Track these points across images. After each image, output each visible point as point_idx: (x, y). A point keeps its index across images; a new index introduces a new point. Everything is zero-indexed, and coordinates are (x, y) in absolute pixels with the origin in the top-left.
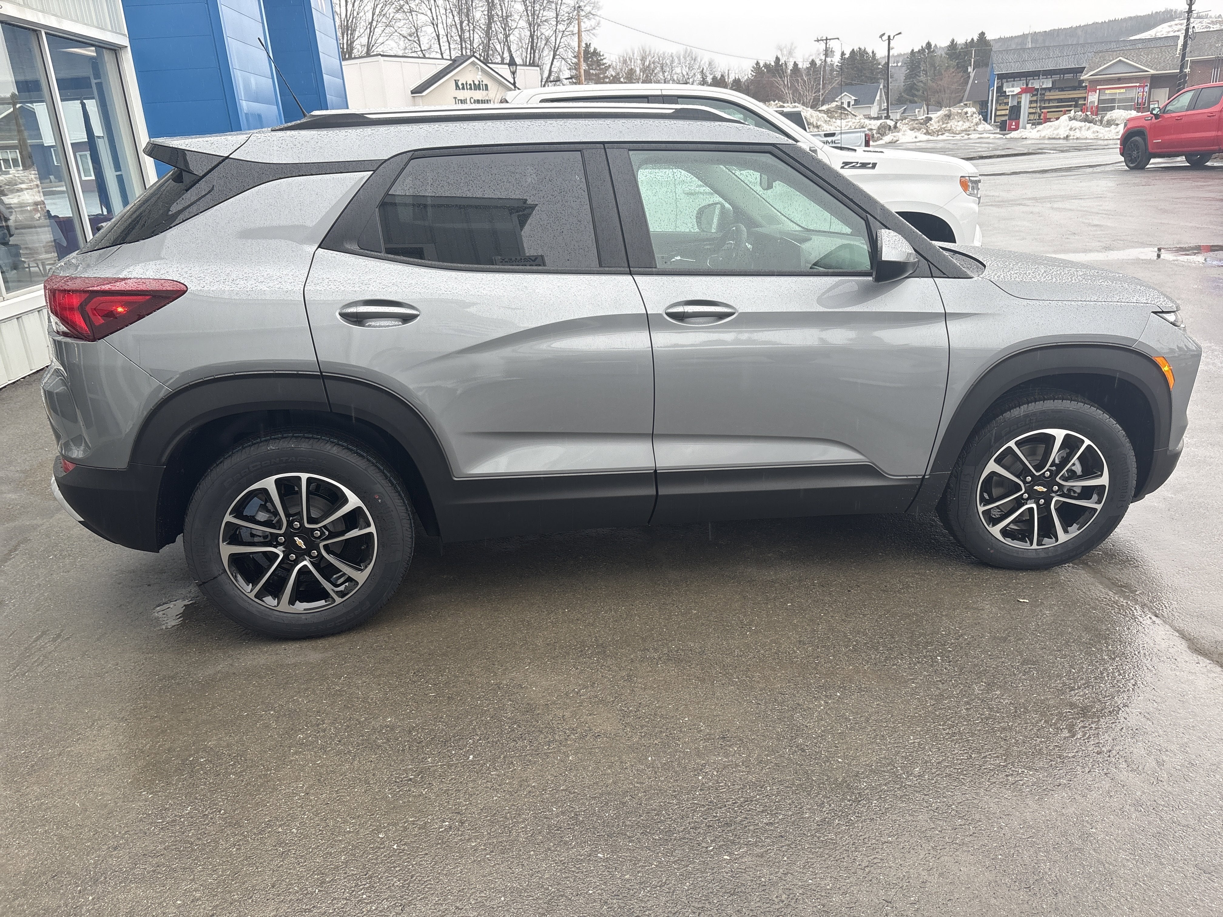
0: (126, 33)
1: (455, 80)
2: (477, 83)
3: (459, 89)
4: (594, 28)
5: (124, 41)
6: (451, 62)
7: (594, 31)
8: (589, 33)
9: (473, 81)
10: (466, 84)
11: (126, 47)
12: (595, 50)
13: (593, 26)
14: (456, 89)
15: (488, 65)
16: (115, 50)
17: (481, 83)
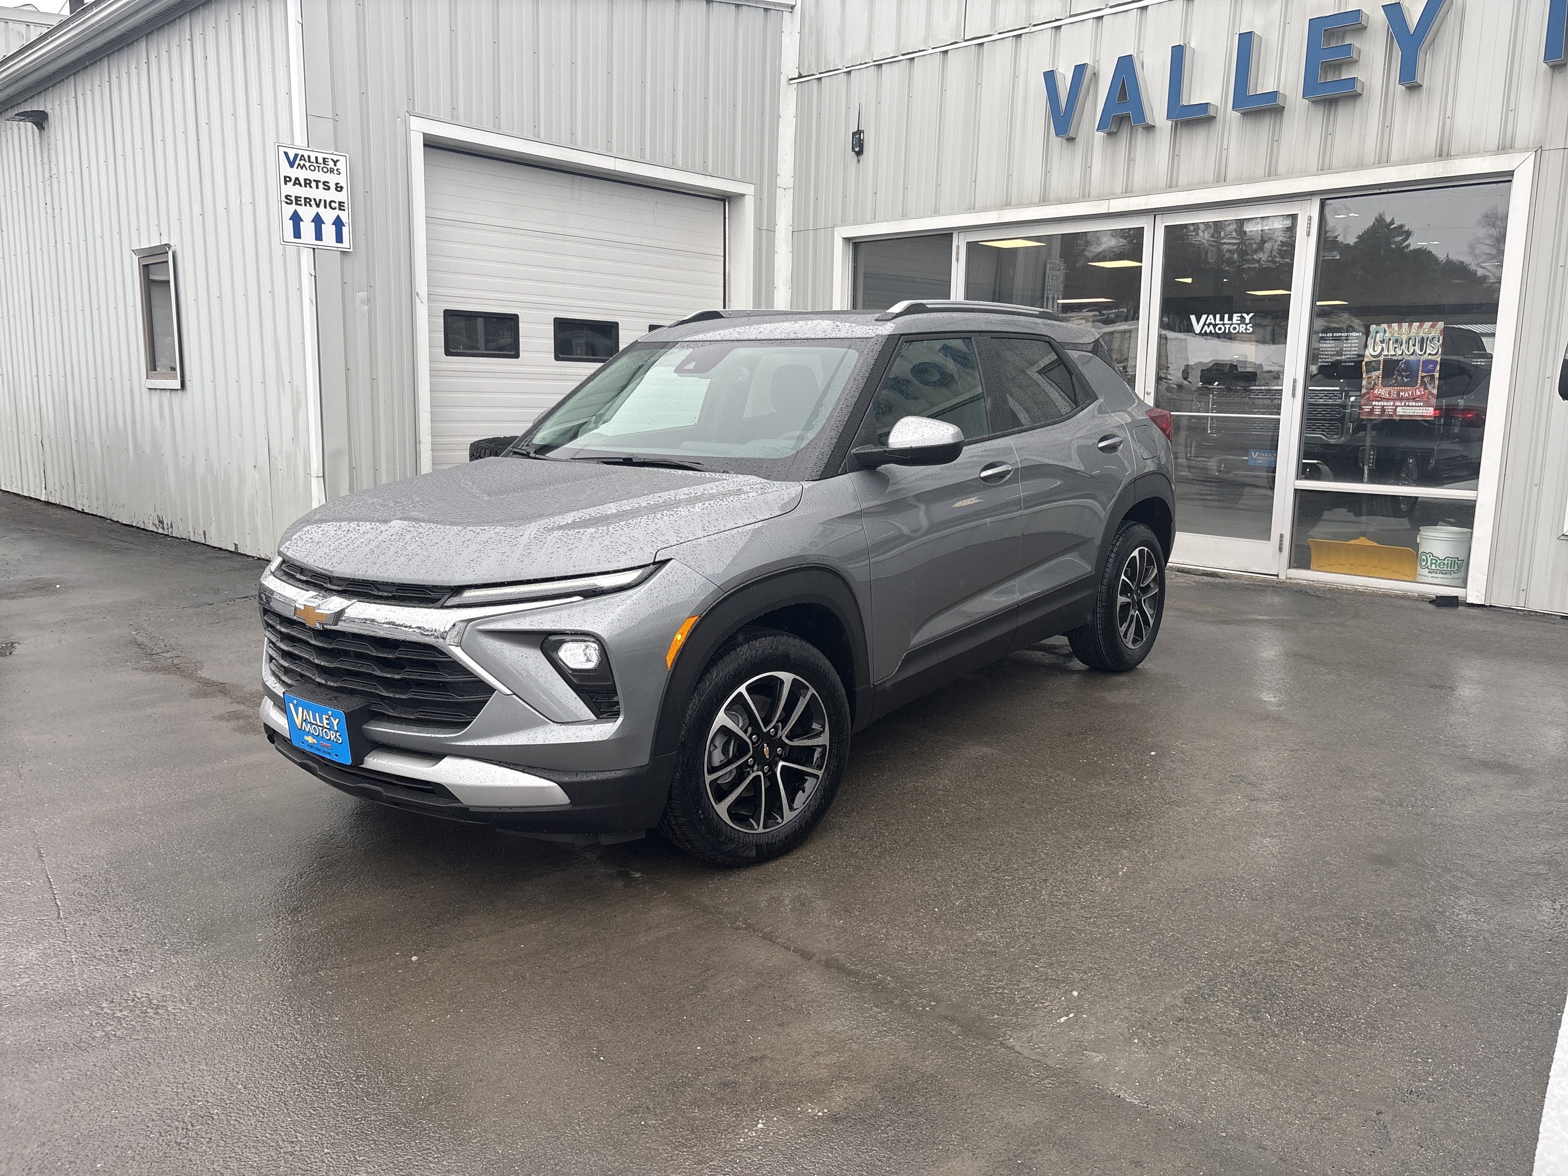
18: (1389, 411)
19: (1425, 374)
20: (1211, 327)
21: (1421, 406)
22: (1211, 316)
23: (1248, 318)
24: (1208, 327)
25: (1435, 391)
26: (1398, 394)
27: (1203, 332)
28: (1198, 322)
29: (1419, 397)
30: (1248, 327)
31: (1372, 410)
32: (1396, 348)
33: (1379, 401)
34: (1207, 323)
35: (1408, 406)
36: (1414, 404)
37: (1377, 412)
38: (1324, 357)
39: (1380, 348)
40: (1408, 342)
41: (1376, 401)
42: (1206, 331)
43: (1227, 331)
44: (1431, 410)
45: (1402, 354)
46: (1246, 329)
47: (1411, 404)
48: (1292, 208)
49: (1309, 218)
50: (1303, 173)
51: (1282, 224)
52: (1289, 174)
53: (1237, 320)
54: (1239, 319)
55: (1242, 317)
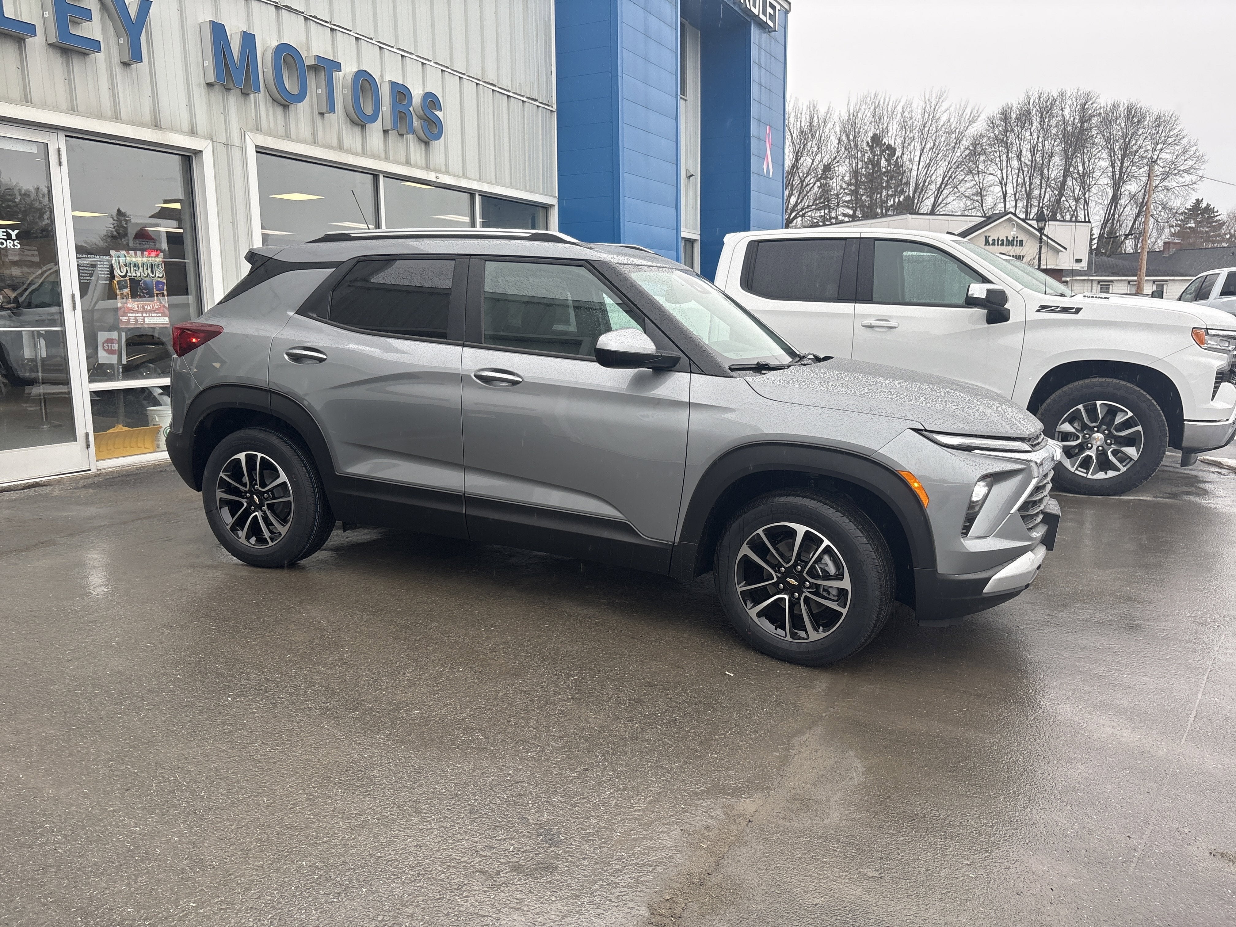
0: (557, 195)
1: (986, 237)
2: (1010, 239)
3: (989, 245)
4: (1195, 183)
5: (554, 201)
6: (984, 219)
7: (1195, 186)
8: (1187, 188)
9: (1007, 237)
10: (998, 239)
11: (554, 205)
12: (1208, 205)
13: (1194, 181)
14: (985, 245)
15: (1027, 221)
16: (547, 208)
17: (1015, 239)
18: (140, 321)
19: (158, 292)
21: (160, 317)
23: (13, 234)
25: (167, 305)
26: (143, 307)
29: (158, 309)
30: (15, 243)
31: (129, 320)
32: (135, 270)
33: (132, 313)
35: (152, 316)
36: (155, 315)
37: (132, 322)
39: (125, 269)
40: (143, 267)
41: (130, 313)
44: (167, 319)
45: (140, 276)
46: (14, 245)
47: (153, 315)
48: (41, 137)
49: (59, 150)
50: (56, 108)
51: (34, 150)
52: (44, 106)
53: (3, 235)
54: (5, 234)
55: (7, 232)
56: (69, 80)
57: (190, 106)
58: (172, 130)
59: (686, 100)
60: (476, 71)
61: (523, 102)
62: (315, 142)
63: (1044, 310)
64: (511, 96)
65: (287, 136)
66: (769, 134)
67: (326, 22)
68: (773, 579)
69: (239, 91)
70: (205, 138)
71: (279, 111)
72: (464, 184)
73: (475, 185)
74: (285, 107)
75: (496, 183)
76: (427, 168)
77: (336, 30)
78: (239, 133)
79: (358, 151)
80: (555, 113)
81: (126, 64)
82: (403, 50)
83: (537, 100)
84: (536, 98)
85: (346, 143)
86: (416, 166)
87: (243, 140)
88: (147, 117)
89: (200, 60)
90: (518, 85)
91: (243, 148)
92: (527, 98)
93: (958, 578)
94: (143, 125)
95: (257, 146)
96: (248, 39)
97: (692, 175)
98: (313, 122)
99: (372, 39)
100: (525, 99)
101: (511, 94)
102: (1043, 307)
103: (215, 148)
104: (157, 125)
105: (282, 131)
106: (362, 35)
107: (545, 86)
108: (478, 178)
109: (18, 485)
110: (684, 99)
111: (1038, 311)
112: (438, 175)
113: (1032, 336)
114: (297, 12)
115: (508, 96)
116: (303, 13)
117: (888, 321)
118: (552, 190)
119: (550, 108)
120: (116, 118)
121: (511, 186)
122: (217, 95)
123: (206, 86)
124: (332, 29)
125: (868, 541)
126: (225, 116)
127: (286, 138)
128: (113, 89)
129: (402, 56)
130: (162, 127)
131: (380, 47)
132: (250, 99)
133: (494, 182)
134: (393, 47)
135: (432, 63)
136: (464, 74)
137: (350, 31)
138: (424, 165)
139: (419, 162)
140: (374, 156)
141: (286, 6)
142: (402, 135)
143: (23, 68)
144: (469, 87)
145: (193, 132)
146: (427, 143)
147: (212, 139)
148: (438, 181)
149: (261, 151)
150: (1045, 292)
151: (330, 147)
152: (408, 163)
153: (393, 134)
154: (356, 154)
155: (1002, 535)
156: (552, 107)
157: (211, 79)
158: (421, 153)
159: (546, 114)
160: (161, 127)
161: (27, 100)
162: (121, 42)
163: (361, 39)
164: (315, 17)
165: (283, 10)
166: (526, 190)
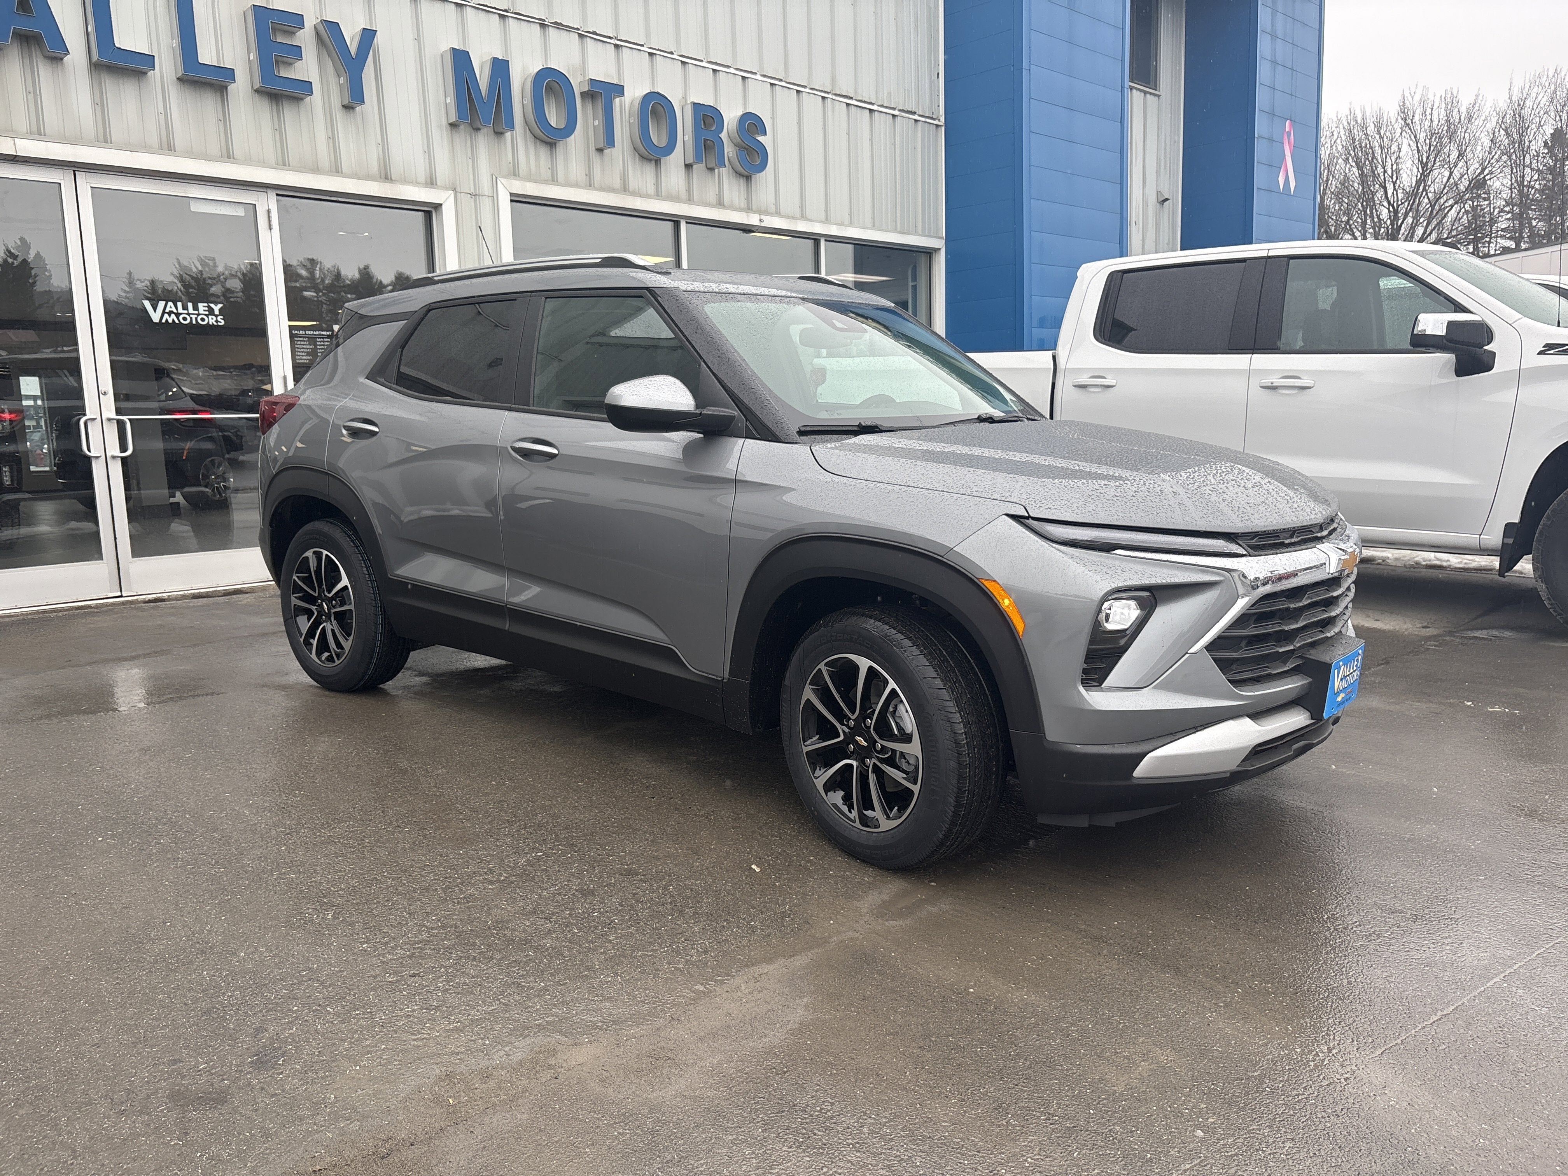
0: (944, 235)
5: (939, 244)
11: (940, 249)
16: (930, 253)
20: (173, 316)
22: (170, 304)
23: (216, 308)
24: (170, 316)
27: (164, 321)
28: (155, 310)
30: (219, 319)
34: (167, 310)
38: (301, 354)
42: (167, 320)
43: (194, 322)
46: (217, 321)
48: (248, 197)
49: (269, 211)
50: (263, 163)
51: (240, 212)
52: (248, 161)
53: (204, 310)
54: (206, 309)
55: (209, 307)
56: (280, 130)
57: (429, 152)
58: (405, 181)
59: (1159, 96)
60: (821, 81)
61: (894, 116)
62: (590, 185)
63: (1551, 352)
64: (874, 111)
65: (554, 180)
66: (1289, 133)
67: (610, 38)
68: (839, 736)
69: (491, 130)
70: (446, 188)
71: (543, 151)
72: (801, 226)
73: (817, 228)
74: (551, 145)
75: (851, 224)
76: (749, 209)
77: (622, 46)
78: (490, 179)
79: (649, 192)
80: (943, 128)
81: (348, 108)
82: (716, 64)
83: (915, 113)
84: (914, 110)
85: (633, 184)
86: (732, 207)
87: (495, 189)
88: (374, 168)
89: (442, 98)
90: (885, 95)
91: (494, 198)
92: (900, 110)
93: (1080, 751)
94: (368, 177)
95: (511, 194)
96: (500, 68)
97: (1167, 200)
98: (589, 160)
99: (672, 53)
100: (896, 112)
101: (875, 107)
102: (1549, 347)
103: (459, 200)
104: (386, 177)
105: (546, 174)
106: (658, 50)
107: (927, 95)
108: (823, 218)
109: (216, 591)
110: (1155, 95)
111: (1541, 353)
112: (763, 217)
113: (1532, 394)
114: (568, 29)
115: (871, 111)
116: (578, 29)
117: (1299, 378)
118: (938, 229)
119: (936, 122)
120: (337, 172)
121: (874, 227)
122: (462, 137)
123: (449, 128)
124: (616, 46)
125: (945, 685)
126: (473, 162)
127: (551, 182)
128: (332, 138)
129: (714, 70)
130: (393, 179)
131: (683, 63)
132: (505, 140)
133: (847, 222)
134: (701, 61)
135: (758, 77)
136: (805, 87)
137: (643, 46)
138: (743, 204)
139: (736, 202)
140: (671, 198)
141: (556, 23)
142: (711, 170)
143: (225, 119)
144: (811, 103)
145: (431, 182)
146: (748, 178)
147: (454, 190)
148: (763, 224)
149: (517, 199)
150: (1559, 322)
151: (611, 190)
152: (720, 204)
153: (699, 168)
154: (647, 196)
155: (1172, 686)
156: (939, 120)
157: (453, 119)
158: (739, 190)
159: (929, 131)
160: (391, 179)
161: (228, 156)
162: (342, 82)
163: (655, 54)
164: (594, 33)
165: (550, 28)
166: (895, 231)
